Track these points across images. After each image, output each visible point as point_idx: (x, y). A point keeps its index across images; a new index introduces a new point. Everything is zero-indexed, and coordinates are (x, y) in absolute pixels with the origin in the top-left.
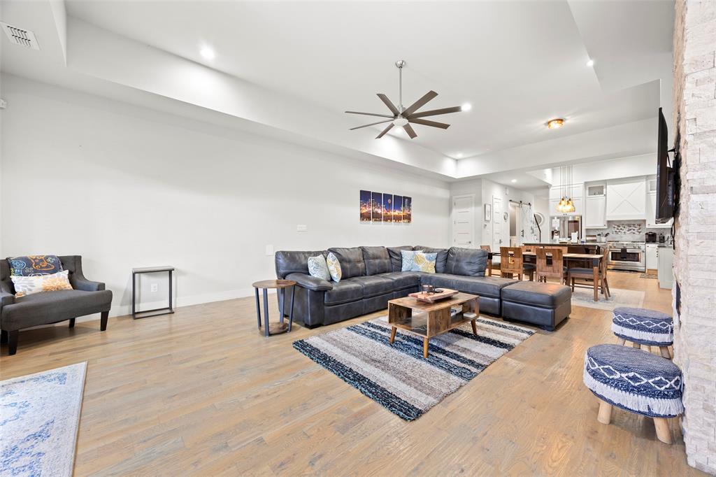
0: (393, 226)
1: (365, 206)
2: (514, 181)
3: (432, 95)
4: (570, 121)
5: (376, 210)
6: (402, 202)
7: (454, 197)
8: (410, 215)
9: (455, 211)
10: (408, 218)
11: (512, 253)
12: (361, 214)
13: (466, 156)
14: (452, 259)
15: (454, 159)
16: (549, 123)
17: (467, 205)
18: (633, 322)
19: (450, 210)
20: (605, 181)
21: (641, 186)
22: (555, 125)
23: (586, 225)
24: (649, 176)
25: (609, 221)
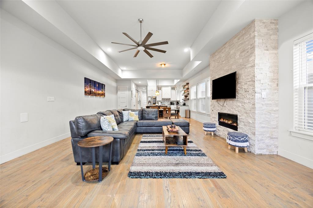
0: (98, 98)
1: (87, 87)
2: (140, 82)
3: (166, 43)
4: (167, 65)
5: (92, 89)
6: (101, 86)
7: (118, 86)
8: (105, 93)
9: (119, 93)
10: (103, 95)
11: (167, 109)
12: (85, 91)
13: (127, 69)
14: (145, 113)
15: (121, 70)
16: (161, 65)
17: (124, 90)
18: (211, 126)
19: (117, 92)
20: (162, 86)
21: (170, 88)
22: (163, 66)
23: (157, 99)
24: (171, 86)
25: (162, 99)
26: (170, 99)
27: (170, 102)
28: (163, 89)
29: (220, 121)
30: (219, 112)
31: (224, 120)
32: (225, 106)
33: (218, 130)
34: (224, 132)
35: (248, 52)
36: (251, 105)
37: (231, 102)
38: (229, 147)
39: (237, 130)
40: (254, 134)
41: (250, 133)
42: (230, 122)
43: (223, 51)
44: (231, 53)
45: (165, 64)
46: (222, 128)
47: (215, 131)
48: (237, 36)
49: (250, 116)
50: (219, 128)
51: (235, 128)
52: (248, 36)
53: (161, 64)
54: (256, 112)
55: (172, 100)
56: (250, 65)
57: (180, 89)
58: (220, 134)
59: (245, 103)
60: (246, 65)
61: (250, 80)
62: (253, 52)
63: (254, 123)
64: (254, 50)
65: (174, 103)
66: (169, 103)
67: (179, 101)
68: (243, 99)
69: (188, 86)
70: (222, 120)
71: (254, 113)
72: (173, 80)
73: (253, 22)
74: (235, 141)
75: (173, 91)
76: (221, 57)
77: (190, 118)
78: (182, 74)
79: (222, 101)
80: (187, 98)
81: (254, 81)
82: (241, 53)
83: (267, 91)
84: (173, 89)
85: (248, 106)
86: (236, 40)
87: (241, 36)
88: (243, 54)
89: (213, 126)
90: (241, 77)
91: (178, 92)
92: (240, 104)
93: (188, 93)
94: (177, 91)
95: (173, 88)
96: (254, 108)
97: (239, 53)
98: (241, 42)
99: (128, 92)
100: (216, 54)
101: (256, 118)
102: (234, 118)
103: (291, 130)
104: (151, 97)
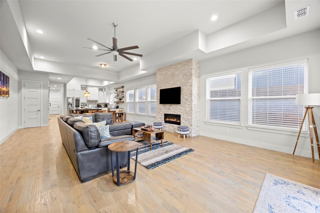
2: (59, 79)
4: (107, 66)
6: (6, 80)
7: (23, 81)
8: (9, 91)
15: (34, 57)
20: (87, 85)
21: (97, 89)
22: (103, 66)
23: (81, 101)
24: (98, 87)
25: (88, 100)
26: (97, 101)
27: (96, 105)
28: (88, 89)
29: (166, 120)
30: (165, 113)
31: (169, 119)
32: (170, 109)
33: (164, 126)
34: (169, 128)
35: (188, 76)
36: (189, 109)
37: (176, 106)
38: (179, 136)
39: (180, 125)
40: (191, 125)
41: (189, 125)
42: (175, 120)
43: (170, 69)
44: (176, 73)
45: (105, 65)
46: (168, 125)
47: (162, 128)
48: (181, 64)
49: (189, 115)
50: (165, 125)
51: (179, 124)
52: (188, 67)
53: (101, 63)
54: (193, 112)
56: (189, 85)
57: (109, 90)
58: (166, 129)
59: (186, 107)
60: (186, 84)
61: (189, 93)
62: (191, 78)
63: (191, 119)
64: (192, 76)
65: (102, 105)
67: (108, 103)
68: (184, 104)
69: (123, 89)
70: (168, 119)
71: (192, 113)
72: (102, 81)
73: (191, 60)
74: (184, 131)
75: (101, 93)
76: (167, 74)
77: (125, 120)
78: (119, 77)
79: (168, 106)
80: (122, 101)
81: (192, 95)
82: (183, 75)
83: (196, 100)
85: (188, 109)
86: (179, 66)
87: (184, 65)
88: (185, 77)
89: (160, 124)
90: (183, 91)
91: (107, 94)
92: (182, 108)
93: (123, 96)
95: (101, 89)
96: (192, 110)
97: (182, 75)
98: (183, 69)
99: (42, 90)
100: (163, 70)
101: (193, 116)
102: (178, 117)
103: (205, 121)
104: (73, 98)
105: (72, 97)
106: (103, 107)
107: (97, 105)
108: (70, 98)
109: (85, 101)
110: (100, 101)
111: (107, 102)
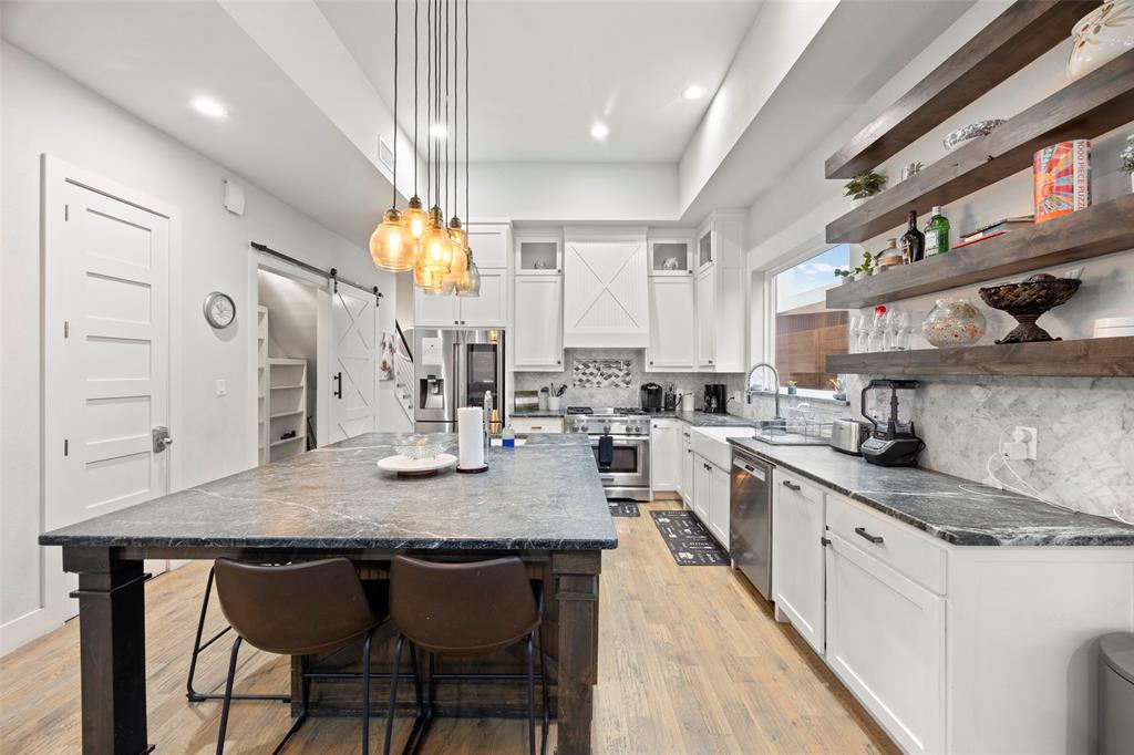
20: (559, 227)
21: (638, 252)
23: (514, 359)
24: (652, 228)
25: (567, 351)
26: (640, 352)
27: (636, 387)
28: (574, 252)
55: (659, 362)
57: (748, 246)
65: (679, 391)
66: (632, 395)
67: (739, 377)
75: (670, 276)
84: (671, 261)
91: (722, 288)
94: (709, 274)
95: (671, 255)
104: (447, 333)
105: (449, 323)
106: (689, 406)
107: (644, 388)
108: (432, 333)
109: (550, 360)
110: (669, 358)
111: (727, 364)
